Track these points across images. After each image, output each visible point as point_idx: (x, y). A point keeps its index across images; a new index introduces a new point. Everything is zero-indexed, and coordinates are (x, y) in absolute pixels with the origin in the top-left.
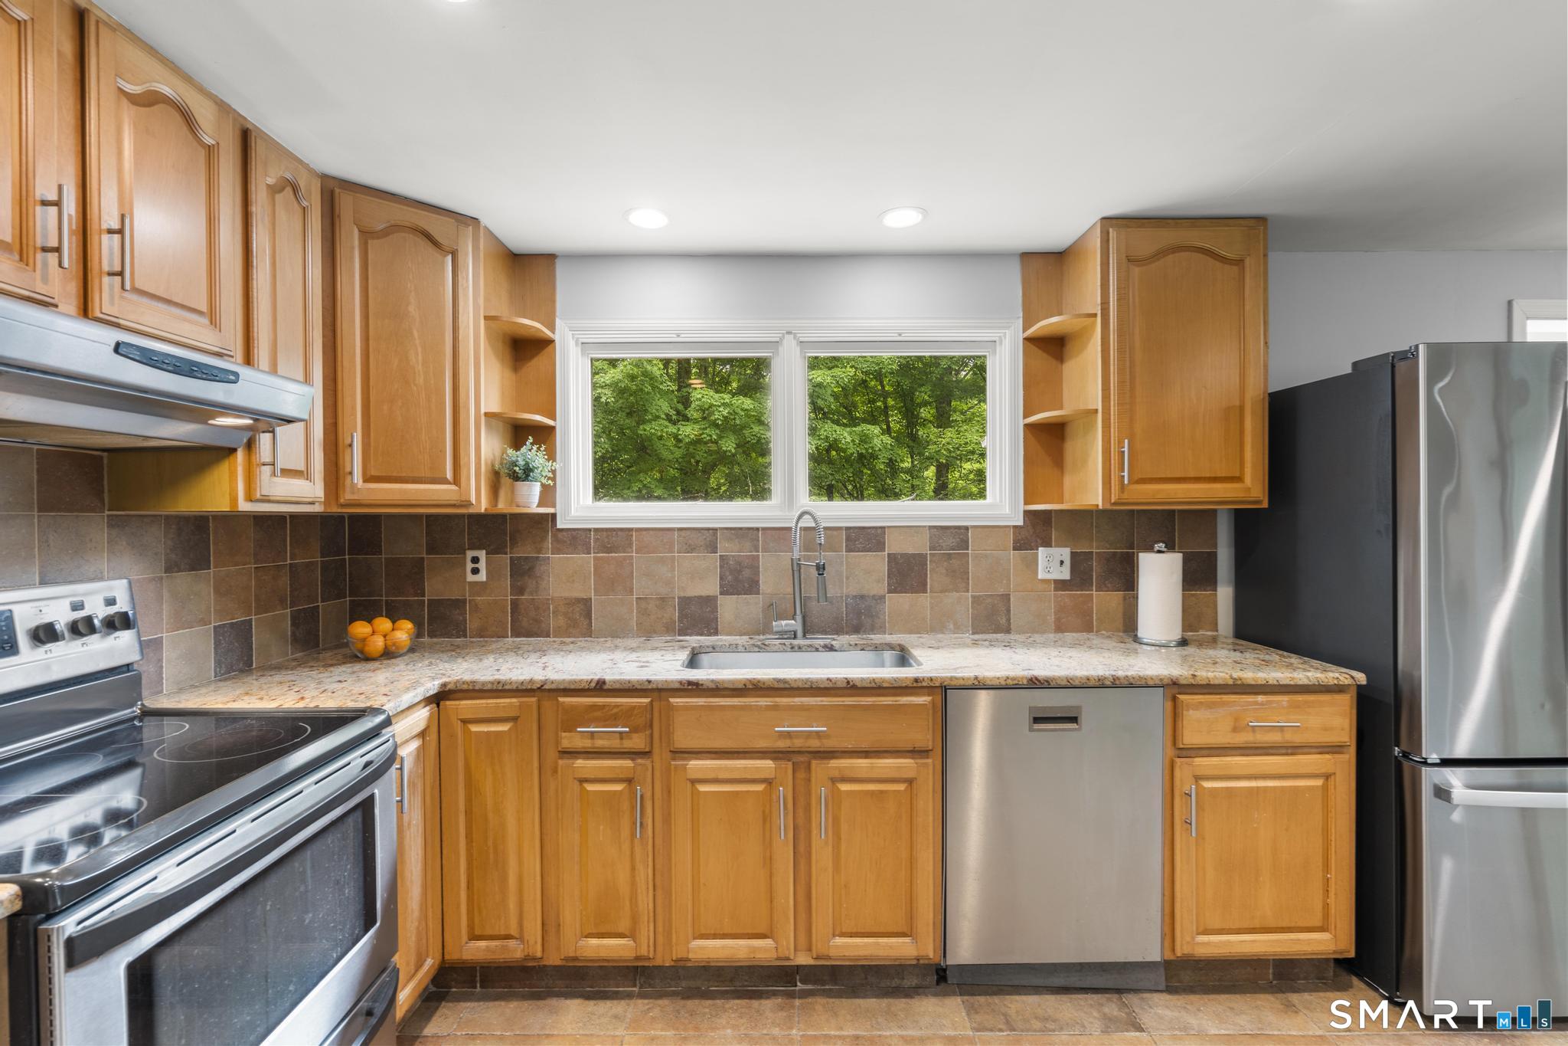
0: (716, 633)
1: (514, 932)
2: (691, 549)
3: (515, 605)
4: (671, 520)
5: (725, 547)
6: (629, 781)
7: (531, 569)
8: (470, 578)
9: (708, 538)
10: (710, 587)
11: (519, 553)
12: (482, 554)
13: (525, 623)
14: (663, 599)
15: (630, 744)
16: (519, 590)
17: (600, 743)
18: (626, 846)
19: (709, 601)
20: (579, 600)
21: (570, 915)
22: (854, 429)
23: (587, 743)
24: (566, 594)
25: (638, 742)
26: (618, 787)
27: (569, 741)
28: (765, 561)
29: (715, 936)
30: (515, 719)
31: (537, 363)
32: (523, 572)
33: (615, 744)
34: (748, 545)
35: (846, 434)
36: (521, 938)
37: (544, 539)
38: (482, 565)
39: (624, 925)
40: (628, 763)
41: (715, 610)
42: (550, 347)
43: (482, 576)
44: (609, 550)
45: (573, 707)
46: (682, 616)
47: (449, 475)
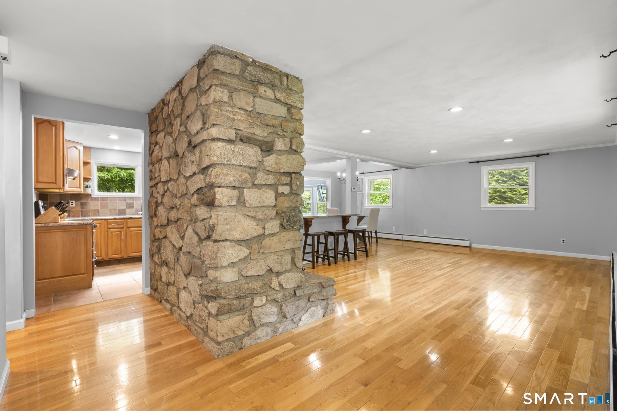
0: (126, 215)
1: (100, 255)
2: (121, 201)
3: (82, 211)
4: (116, 196)
5: (127, 201)
6: (120, 232)
7: (86, 204)
8: (71, 206)
9: (124, 199)
10: (125, 207)
11: (82, 201)
12: (74, 201)
13: (84, 214)
14: (115, 209)
15: (120, 226)
16: (82, 208)
17: (115, 226)
18: (120, 241)
19: (124, 210)
20: (96, 210)
21: (110, 252)
22: (126, 171)
23: (113, 227)
24: (93, 209)
25: (122, 226)
26: (119, 233)
27: (110, 226)
28: (135, 203)
29: (134, 253)
30: (100, 224)
31: (88, 166)
32: (83, 205)
33: (118, 227)
34: (132, 200)
35: (123, 173)
36: (101, 256)
37: (88, 199)
38: (74, 203)
39: (119, 253)
40: (120, 229)
41: (125, 211)
42: (90, 164)
43: (74, 205)
44: (103, 201)
45: (111, 222)
46: (119, 212)
47: (79, 187)
